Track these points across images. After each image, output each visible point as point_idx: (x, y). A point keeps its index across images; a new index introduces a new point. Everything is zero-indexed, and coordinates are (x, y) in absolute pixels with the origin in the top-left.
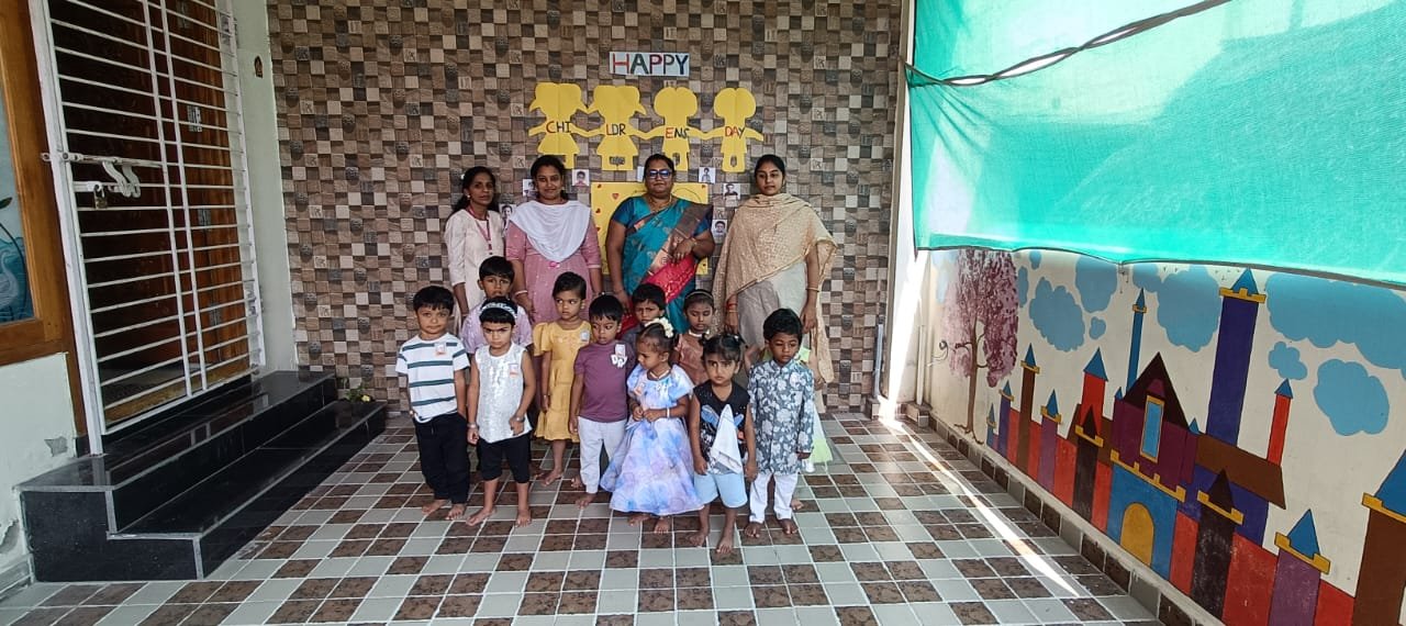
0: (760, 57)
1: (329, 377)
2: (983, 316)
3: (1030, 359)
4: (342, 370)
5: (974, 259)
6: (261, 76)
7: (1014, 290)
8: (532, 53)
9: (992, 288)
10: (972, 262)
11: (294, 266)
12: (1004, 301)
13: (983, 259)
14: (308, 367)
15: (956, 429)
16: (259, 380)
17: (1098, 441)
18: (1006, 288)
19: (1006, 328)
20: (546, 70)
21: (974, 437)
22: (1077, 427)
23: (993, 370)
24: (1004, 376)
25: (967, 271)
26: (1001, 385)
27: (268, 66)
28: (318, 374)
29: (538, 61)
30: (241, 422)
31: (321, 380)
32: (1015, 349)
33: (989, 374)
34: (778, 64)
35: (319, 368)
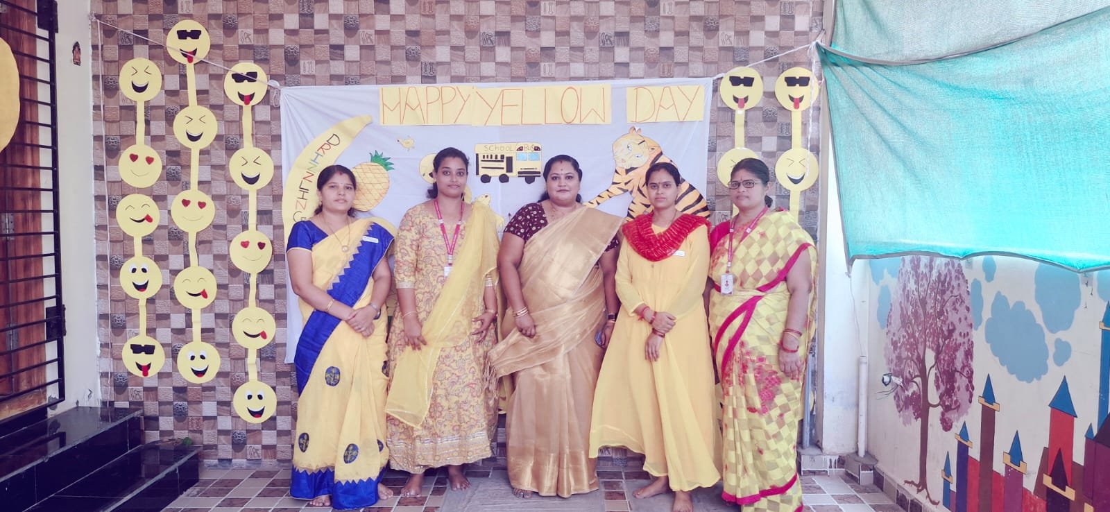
0: (655, 33)
1: (137, 414)
2: (933, 342)
3: (989, 395)
4: (151, 408)
5: (920, 271)
6: (78, 63)
7: (968, 309)
8: (387, 32)
9: (942, 307)
10: (917, 276)
11: (102, 282)
12: (956, 322)
13: (930, 272)
14: (112, 403)
15: (907, 487)
16: (56, 416)
17: (1070, 493)
18: (957, 306)
19: (960, 355)
20: (402, 53)
21: (928, 496)
22: (1045, 476)
23: (947, 409)
24: (959, 416)
25: (912, 286)
26: (957, 428)
27: (87, 52)
28: (124, 411)
29: (394, 42)
30: (34, 464)
31: (127, 418)
32: (970, 381)
33: (943, 414)
34: (675, 42)
35: (126, 405)
